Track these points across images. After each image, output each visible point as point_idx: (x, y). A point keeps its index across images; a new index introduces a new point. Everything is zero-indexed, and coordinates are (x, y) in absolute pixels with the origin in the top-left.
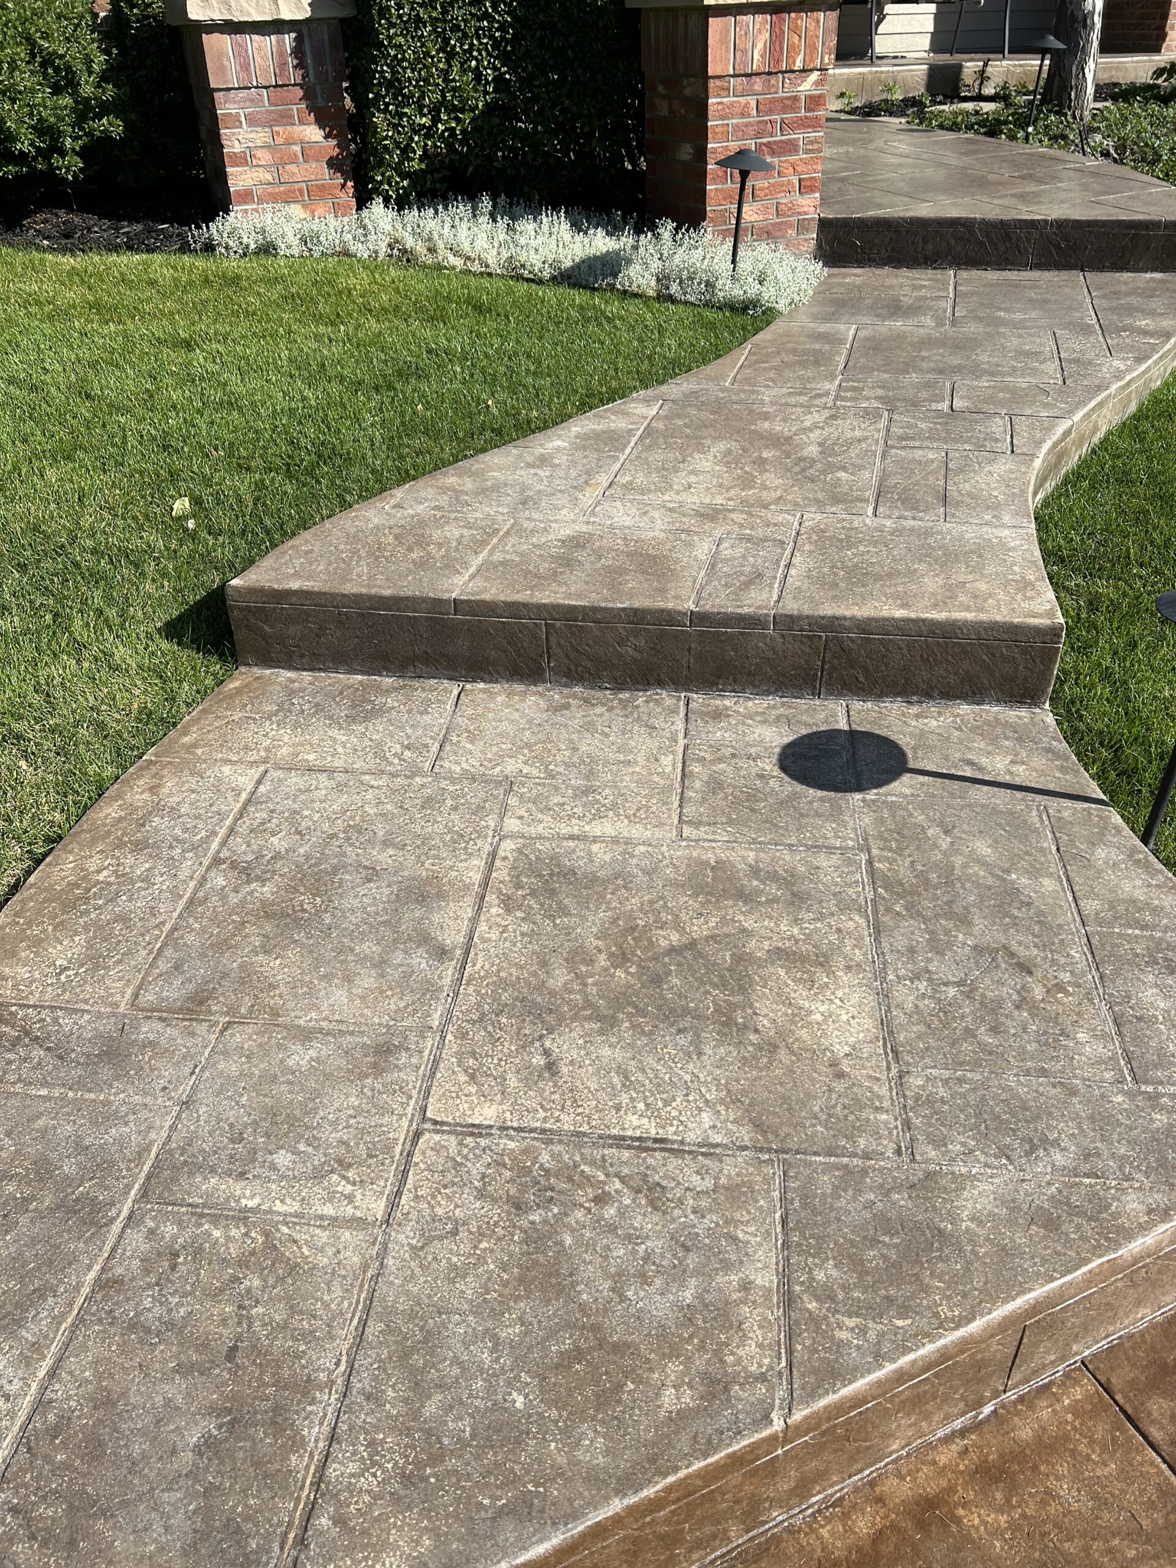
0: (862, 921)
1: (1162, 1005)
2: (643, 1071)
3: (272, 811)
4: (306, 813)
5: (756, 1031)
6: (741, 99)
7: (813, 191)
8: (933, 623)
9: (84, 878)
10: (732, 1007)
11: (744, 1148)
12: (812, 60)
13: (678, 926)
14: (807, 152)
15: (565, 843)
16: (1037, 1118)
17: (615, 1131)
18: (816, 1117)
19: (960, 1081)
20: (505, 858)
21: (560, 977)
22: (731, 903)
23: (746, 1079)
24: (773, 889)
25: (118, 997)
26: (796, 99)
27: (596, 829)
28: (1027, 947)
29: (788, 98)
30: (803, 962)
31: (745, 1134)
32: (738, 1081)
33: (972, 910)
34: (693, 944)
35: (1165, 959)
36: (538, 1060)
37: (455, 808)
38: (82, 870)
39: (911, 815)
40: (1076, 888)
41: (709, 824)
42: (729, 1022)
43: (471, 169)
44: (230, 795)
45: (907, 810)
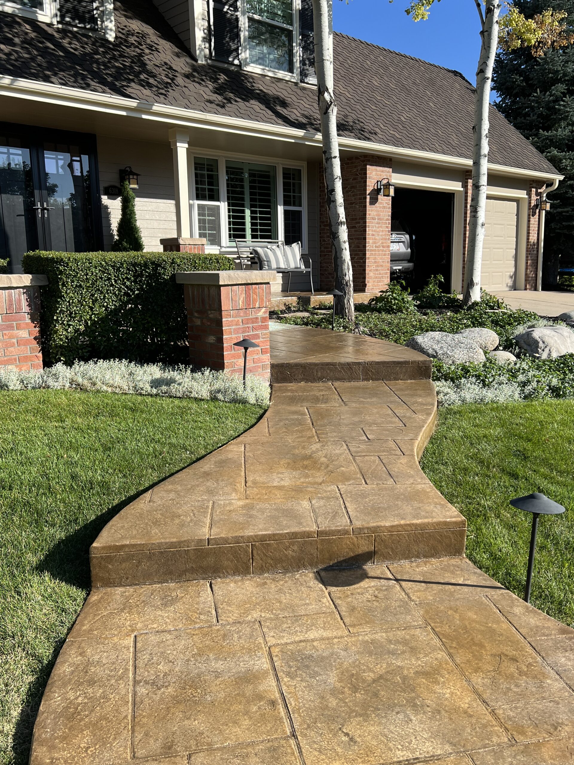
0: (443, 653)
1: (570, 664)
2: (392, 733)
3: (151, 654)
4: (169, 652)
5: (428, 706)
6: (236, 319)
7: (267, 353)
8: (416, 525)
9: (70, 703)
10: (414, 699)
11: (451, 753)
12: (262, 304)
13: (370, 670)
14: (263, 338)
15: (300, 644)
16: (551, 716)
17: (395, 760)
18: (471, 735)
19: (516, 708)
20: (277, 656)
21: (333, 702)
22: (387, 657)
23: (435, 726)
24: (400, 647)
25: (125, 755)
26: (257, 318)
27: (311, 635)
28: (510, 651)
29: (254, 318)
30: (430, 675)
31: (448, 748)
32: (432, 728)
33: (482, 641)
34: (381, 677)
35: (561, 646)
36: (345, 739)
37: (240, 638)
38: (67, 699)
39: (438, 607)
40: (515, 625)
41: (359, 625)
42: (415, 705)
43: (102, 347)
44: (124, 650)
45: (435, 605)
